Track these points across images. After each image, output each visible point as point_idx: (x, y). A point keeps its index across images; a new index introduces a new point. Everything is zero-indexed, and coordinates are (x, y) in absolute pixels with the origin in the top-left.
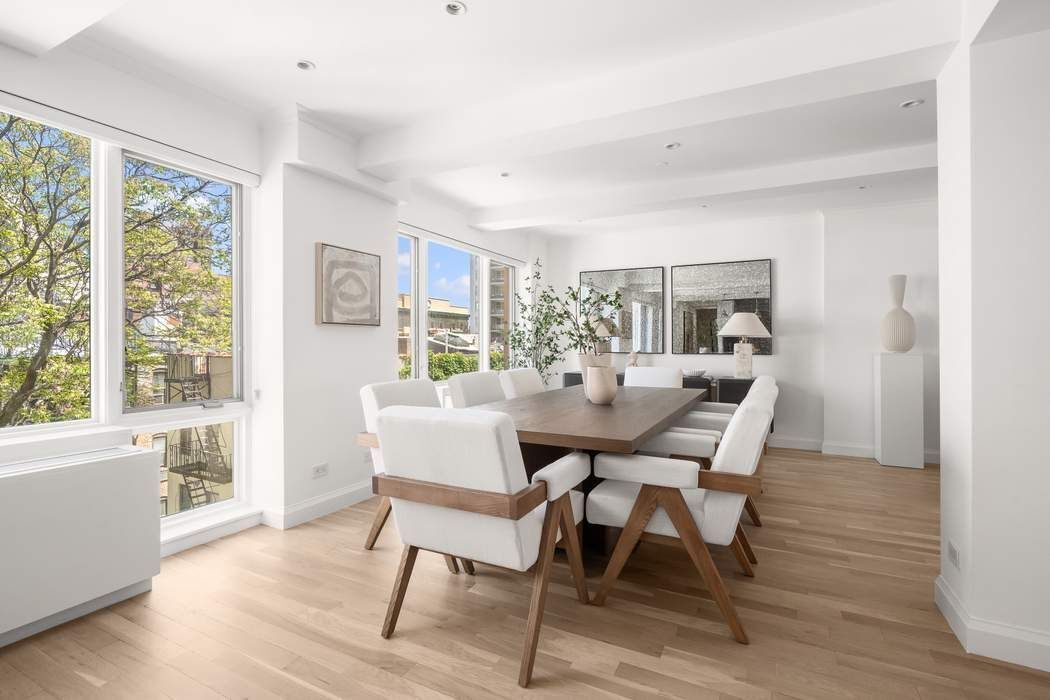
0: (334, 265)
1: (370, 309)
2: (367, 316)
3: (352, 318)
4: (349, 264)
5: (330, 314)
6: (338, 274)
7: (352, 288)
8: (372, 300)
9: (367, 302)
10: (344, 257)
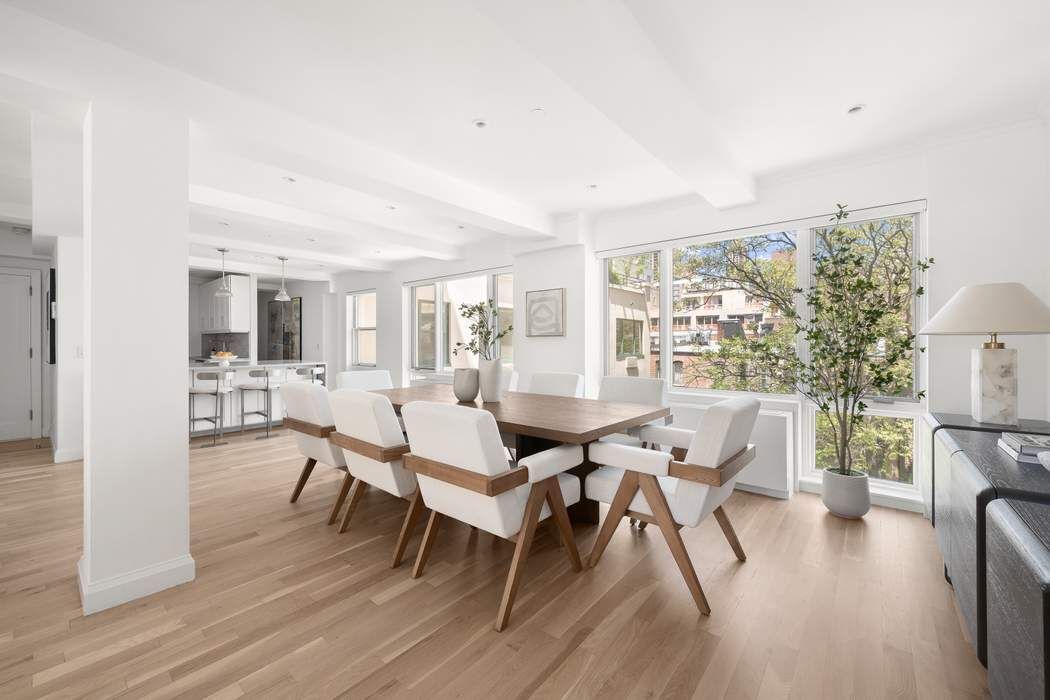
0: (533, 302)
1: (556, 325)
2: (553, 330)
3: (543, 332)
4: (541, 300)
5: (530, 331)
6: (535, 307)
7: (544, 314)
8: (557, 320)
9: (553, 321)
10: (539, 296)
